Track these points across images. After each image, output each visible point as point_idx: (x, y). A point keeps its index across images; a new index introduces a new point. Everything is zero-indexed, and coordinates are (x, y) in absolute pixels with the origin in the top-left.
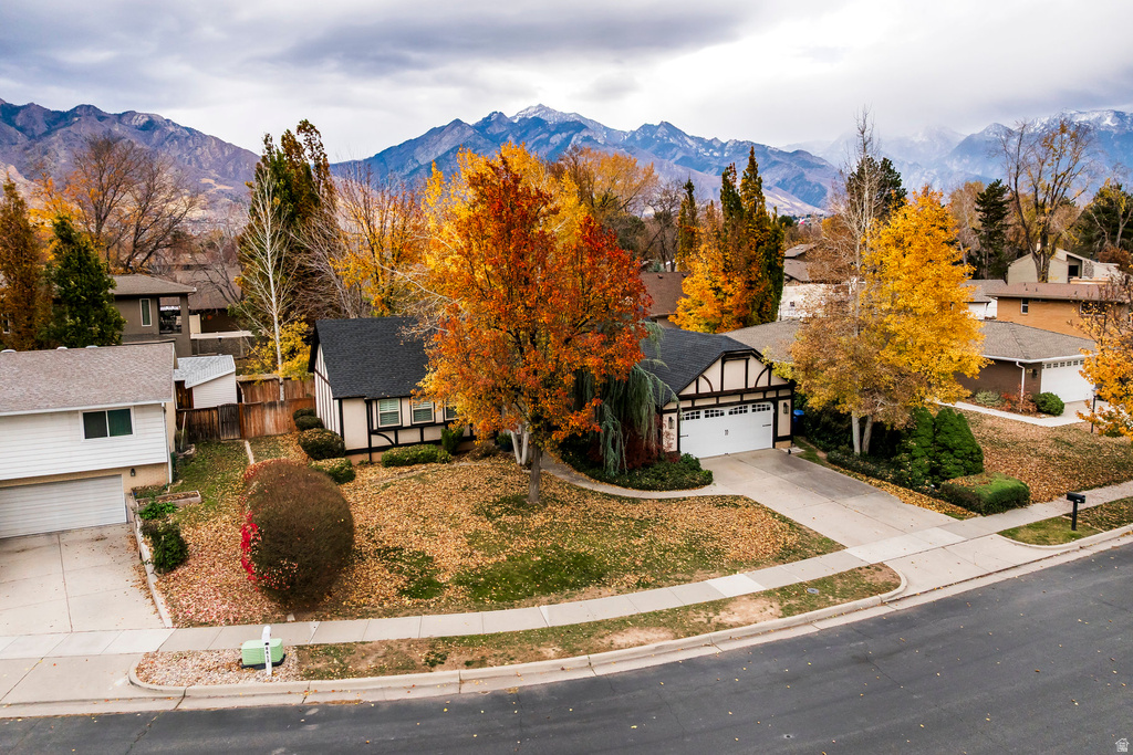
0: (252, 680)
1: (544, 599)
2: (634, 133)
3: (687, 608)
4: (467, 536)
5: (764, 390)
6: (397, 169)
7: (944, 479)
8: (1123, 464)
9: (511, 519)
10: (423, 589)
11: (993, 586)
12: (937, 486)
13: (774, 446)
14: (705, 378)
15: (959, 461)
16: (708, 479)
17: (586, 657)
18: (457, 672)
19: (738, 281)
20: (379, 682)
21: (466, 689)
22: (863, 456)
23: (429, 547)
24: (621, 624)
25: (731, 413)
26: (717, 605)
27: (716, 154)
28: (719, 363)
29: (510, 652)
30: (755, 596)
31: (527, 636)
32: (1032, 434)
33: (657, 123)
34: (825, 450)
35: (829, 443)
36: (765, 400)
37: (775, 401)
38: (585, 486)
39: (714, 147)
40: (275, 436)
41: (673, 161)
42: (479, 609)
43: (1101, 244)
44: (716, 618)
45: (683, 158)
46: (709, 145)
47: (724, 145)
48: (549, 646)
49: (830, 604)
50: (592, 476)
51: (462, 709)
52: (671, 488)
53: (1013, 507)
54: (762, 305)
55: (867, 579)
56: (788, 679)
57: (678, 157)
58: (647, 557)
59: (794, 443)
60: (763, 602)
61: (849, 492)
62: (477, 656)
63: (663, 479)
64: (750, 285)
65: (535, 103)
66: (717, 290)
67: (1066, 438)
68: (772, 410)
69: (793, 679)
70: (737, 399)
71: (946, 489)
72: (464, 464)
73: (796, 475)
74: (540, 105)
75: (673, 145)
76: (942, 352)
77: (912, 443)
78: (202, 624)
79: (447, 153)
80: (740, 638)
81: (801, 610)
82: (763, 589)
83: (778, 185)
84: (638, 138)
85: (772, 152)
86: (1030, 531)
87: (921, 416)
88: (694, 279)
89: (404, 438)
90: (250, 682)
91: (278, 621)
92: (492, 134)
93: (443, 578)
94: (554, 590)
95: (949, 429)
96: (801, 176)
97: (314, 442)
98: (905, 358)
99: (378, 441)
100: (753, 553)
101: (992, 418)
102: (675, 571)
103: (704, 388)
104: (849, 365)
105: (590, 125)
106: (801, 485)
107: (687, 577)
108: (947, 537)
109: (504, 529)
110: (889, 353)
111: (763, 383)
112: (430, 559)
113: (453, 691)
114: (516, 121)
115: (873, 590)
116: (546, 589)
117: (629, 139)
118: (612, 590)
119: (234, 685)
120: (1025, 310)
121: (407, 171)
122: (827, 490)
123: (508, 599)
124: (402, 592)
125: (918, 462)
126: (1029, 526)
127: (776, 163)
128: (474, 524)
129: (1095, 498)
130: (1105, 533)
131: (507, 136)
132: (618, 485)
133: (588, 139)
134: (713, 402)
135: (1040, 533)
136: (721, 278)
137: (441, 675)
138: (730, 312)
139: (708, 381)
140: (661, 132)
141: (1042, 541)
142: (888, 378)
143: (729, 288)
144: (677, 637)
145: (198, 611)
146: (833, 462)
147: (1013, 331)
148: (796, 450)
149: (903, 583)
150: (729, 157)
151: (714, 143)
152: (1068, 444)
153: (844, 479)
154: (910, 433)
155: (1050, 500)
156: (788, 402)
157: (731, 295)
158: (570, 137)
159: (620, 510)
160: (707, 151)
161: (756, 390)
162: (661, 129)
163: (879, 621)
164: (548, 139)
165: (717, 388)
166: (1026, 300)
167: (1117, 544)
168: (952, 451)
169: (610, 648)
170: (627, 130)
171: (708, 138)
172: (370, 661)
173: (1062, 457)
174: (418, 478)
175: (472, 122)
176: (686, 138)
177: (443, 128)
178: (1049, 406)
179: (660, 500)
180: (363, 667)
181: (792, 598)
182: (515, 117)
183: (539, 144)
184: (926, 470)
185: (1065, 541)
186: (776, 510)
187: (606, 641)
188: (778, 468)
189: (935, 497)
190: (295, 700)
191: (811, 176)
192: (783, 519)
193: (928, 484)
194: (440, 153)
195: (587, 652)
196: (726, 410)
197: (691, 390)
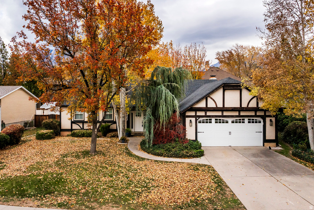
5: (256, 109)
9: (70, 159)
13: (264, 145)
14: (211, 98)
25: (233, 122)
28: (221, 91)
36: (256, 116)
37: (264, 118)
68: (262, 123)
70: (236, 113)
99: (75, 127)
103: (211, 104)
111: (253, 104)
134: (220, 114)
139: (214, 100)
156: (273, 119)
161: (247, 109)
165: (220, 105)
174: (74, 141)
196: (230, 120)
197: (202, 105)
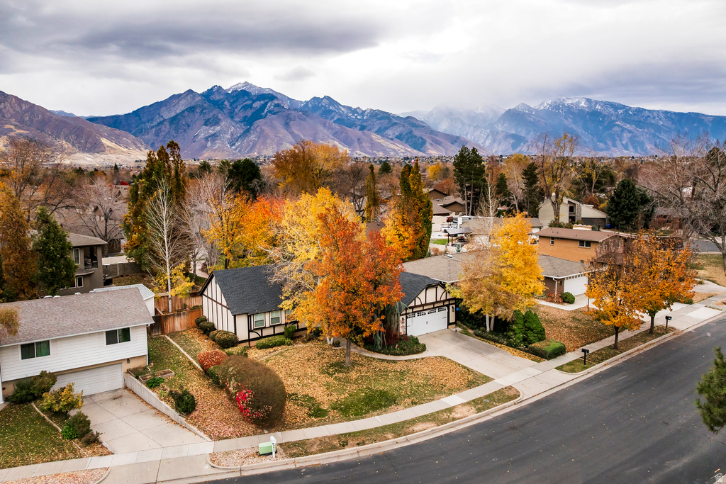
0: (268, 460)
1: (375, 413)
2: (307, 102)
3: (438, 412)
4: (325, 385)
5: (444, 301)
6: (148, 121)
7: (530, 344)
8: (602, 330)
9: (341, 375)
10: (318, 414)
11: (556, 393)
12: (527, 347)
13: (448, 328)
14: (418, 298)
15: (536, 335)
16: (424, 348)
17: (405, 437)
18: (355, 448)
19: (411, 230)
20: (325, 455)
21: (362, 454)
22: (491, 332)
23: (309, 392)
24: (414, 422)
25: (429, 313)
26: (450, 410)
27: (359, 117)
28: (425, 290)
29: (373, 437)
30: (464, 405)
31: (376, 430)
32: (563, 315)
33: (322, 97)
34: (472, 329)
35: (474, 325)
36: (444, 306)
37: (448, 306)
38: (367, 355)
39: (357, 113)
40: (181, 332)
41: (332, 121)
42: (349, 420)
43: (585, 192)
44: (451, 416)
45: (338, 119)
46: (354, 111)
47: (364, 112)
48: (387, 434)
49: (495, 406)
50: (369, 350)
51: (366, 462)
52: (409, 354)
53: (560, 355)
54: (421, 241)
55: (507, 394)
56: (488, 438)
57: (335, 118)
58: (411, 390)
59: (457, 325)
60: (467, 407)
61: (489, 352)
62: (360, 441)
63: (404, 350)
64: (416, 232)
65: (243, 81)
66: (400, 235)
67: (577, 317)
68: (447, 310)
69: (489, 438)
70: (432, 306)
71: (531, 348)
72: (299, 345)
73: (462, 343)
74: (246, 82)
75: (332, 111)
76: (526, 284)
77: (515, 327)
78: (225, 438)
79: (183, 111)
80: (463, 424)
81: (484, 410)
82: (466, 401)
83: (397, 137)
84: (310, 106)
85: (393, 117)
86: (568, 367)
87: (518, 314)
88: (387, 229)
89: (266, 333)
90: (267, 461)
91: (261, 434)
92: (214, 100)
93: (325, 407)
94: (378, 409)
95: (531, 320)
96: (411, 132)
97: (225, 339)
98: (509, 287)
99: (253, 335)
100: (456, 385)
101: (543, 306)
102: (425, 396)
103: (418, 303)
104: (488, 293)
105: (279, 96)
106: (467, 349)
107: (432, 398)
108: (536, 372)
109: (340, 380)
110: (503, 286)
111: (443, 298)
112: (312, 398)
113: (356, 456)
114: (230, 92)
115: (510, 398)
116: (374, 409)
117: (304, 106)
118: (402, 407)
119: (261, 463)
120: (553, 243)
121: (155, 123)
122: (478, 351)
123: (359, 414)
124: (310, 415)
125: (518, 335)
126: (567, 364)
127: (395, 124)
128: (324, 379)
129: (593, 348)
130: (597, 365)
131: (224, 101)
132: (383, 353)
133: (278, 105)
134: (421, 308)
135: (571, 367)
136: (402, 229)
137: (348, 450)
138: (407, 247)
139: (420, 299)
140: (325, 102)
141: (573, 371)
142: (504, 298)
143: (406, 235)
144: (438, 425)
145: (219, 433)
146: (477, 335)
147: (550, 260)
148: (459, 329)
149: (521, 394)
150: (367, 119)
151: (358, 110)
152: (578, 320)
153: (484, 345)
154: (513, 322)
155: (574, 350)
156: (454, 306)
157: (407, 238)
158: (266, 104)
159: (390, 367)
160: (353, 115)
161: (440, 302)
162: (325, 101)
163: (515, 411)
164: (252, 104)
165: (423, 303)
166: (553, 238)
167: (602, 370)
168: (532, 331)
169: (413, 432)
170: (303, 100)
171: (354, 107)
172: (315, 447)
173: (576, 328)
174: (281, 354)
175: (200, 92)
176: (340, 107)
177: (180, 95)
178: (568, 299)
179: (406, 361)
180: (313, 450)
181: (479, 404)
182: (229, 90)
183: (245, 108)
184: (521, 340)
185: (582, 370)
186: (459, 363)
187: (410, 429)
188: (453, 340)
189: (526, 352)
190: (292, 467)
191: (417, 133)
192: (465, 367)
193: (523, 346)
194: (178, 111)
195: (405, 435)
196: (427, 312)
197: (412, 304)
